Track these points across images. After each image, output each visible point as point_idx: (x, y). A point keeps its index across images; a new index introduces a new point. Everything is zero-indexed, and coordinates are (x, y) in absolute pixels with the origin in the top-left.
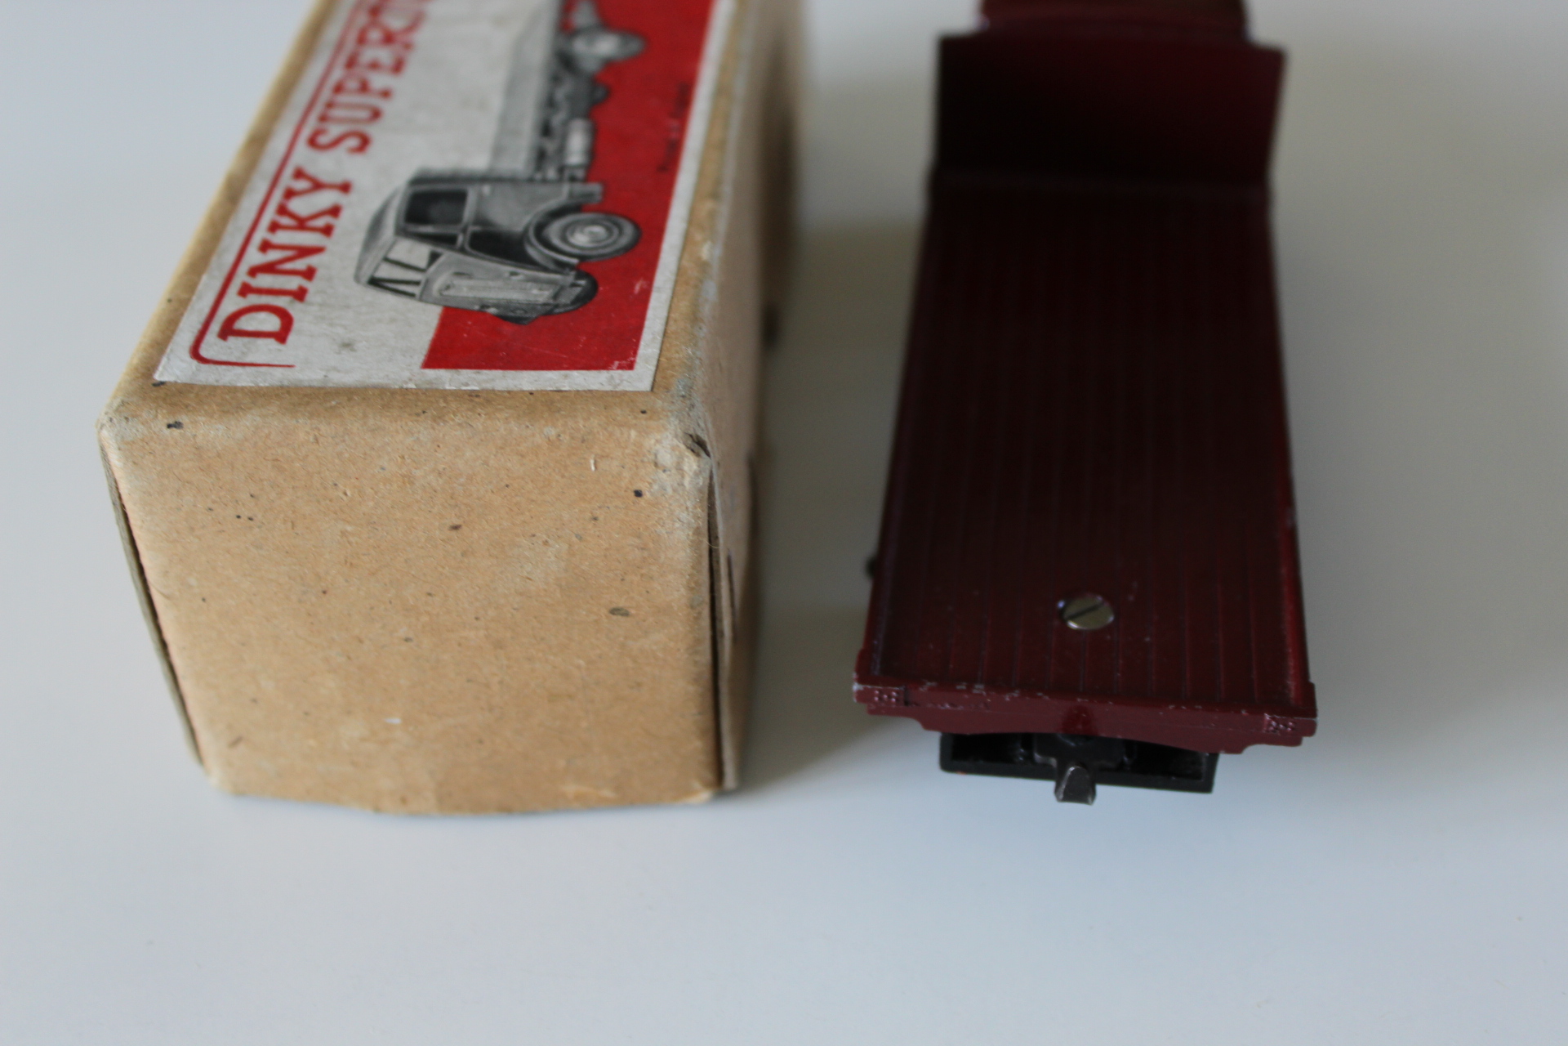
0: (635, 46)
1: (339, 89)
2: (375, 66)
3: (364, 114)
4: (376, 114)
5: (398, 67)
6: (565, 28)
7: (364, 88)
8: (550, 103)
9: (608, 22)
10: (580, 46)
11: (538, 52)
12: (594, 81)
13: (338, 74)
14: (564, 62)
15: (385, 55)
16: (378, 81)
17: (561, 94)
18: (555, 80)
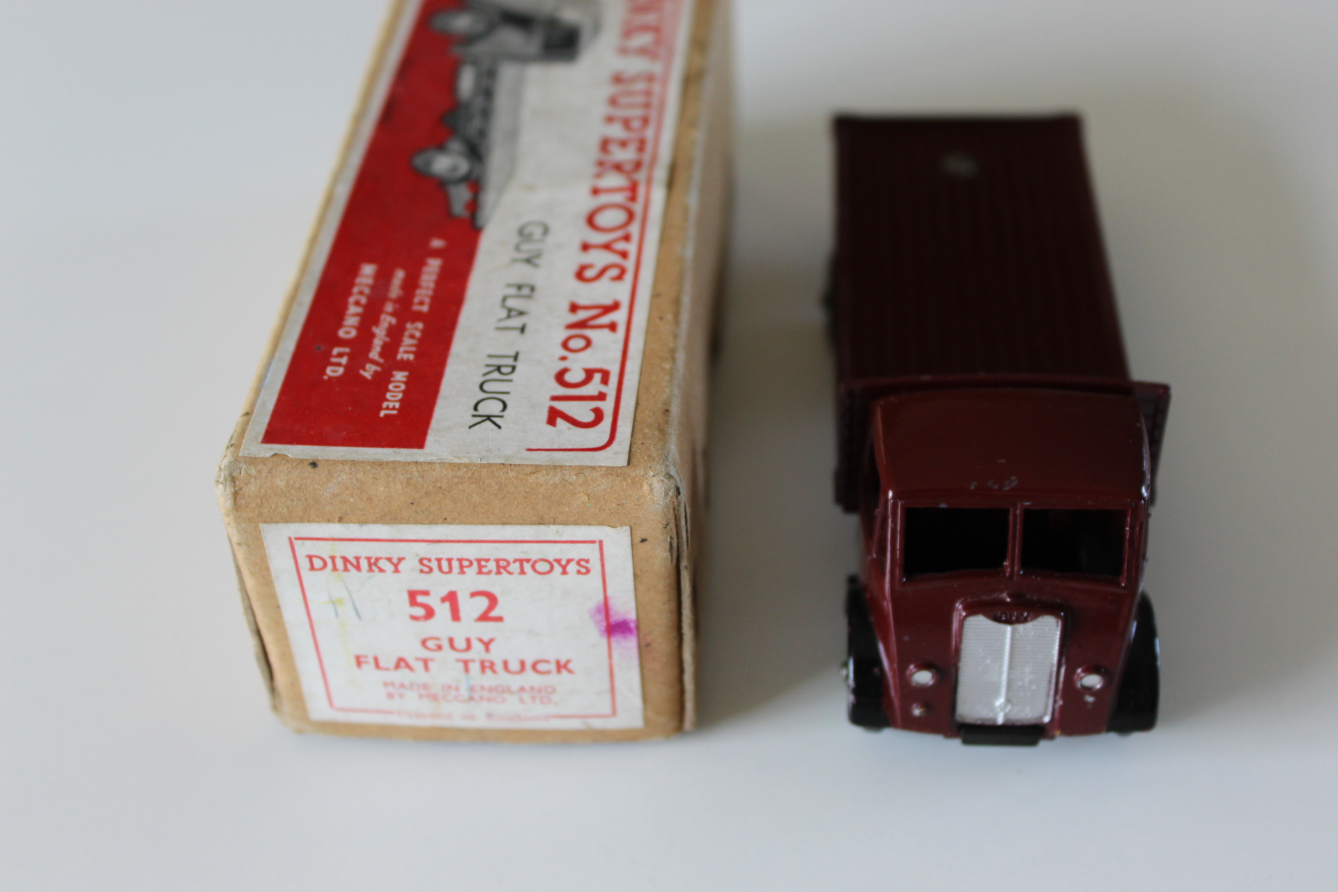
0: (419, 161)
1: (645, 121)
2: (623, 144)
3: (623, 100)
4: (613, 102)
5: (605, 145)
6: (475, 184)
7: (627, 123)
8: (486, 113)
9: (440, 185)
10: (463, 166)
11: (497, 159)
12: (452, 131)
13: (649, 133)
14: (476, 152)
15: (619, 155)
16: (616, 131)
17: (476, 124)
18: (483, 134)
